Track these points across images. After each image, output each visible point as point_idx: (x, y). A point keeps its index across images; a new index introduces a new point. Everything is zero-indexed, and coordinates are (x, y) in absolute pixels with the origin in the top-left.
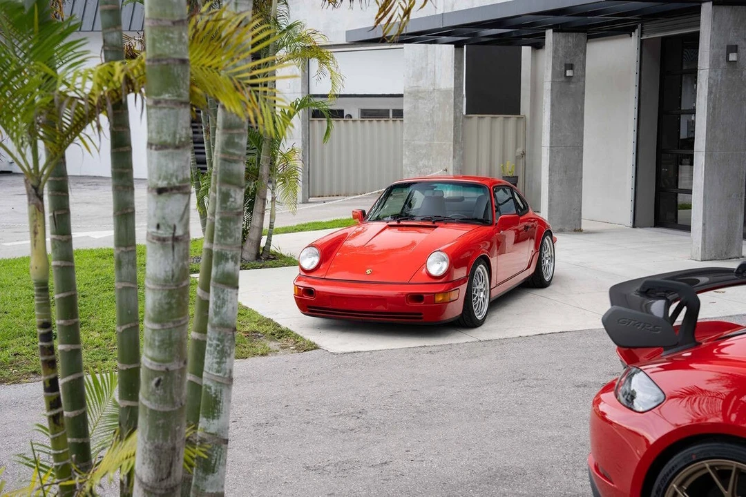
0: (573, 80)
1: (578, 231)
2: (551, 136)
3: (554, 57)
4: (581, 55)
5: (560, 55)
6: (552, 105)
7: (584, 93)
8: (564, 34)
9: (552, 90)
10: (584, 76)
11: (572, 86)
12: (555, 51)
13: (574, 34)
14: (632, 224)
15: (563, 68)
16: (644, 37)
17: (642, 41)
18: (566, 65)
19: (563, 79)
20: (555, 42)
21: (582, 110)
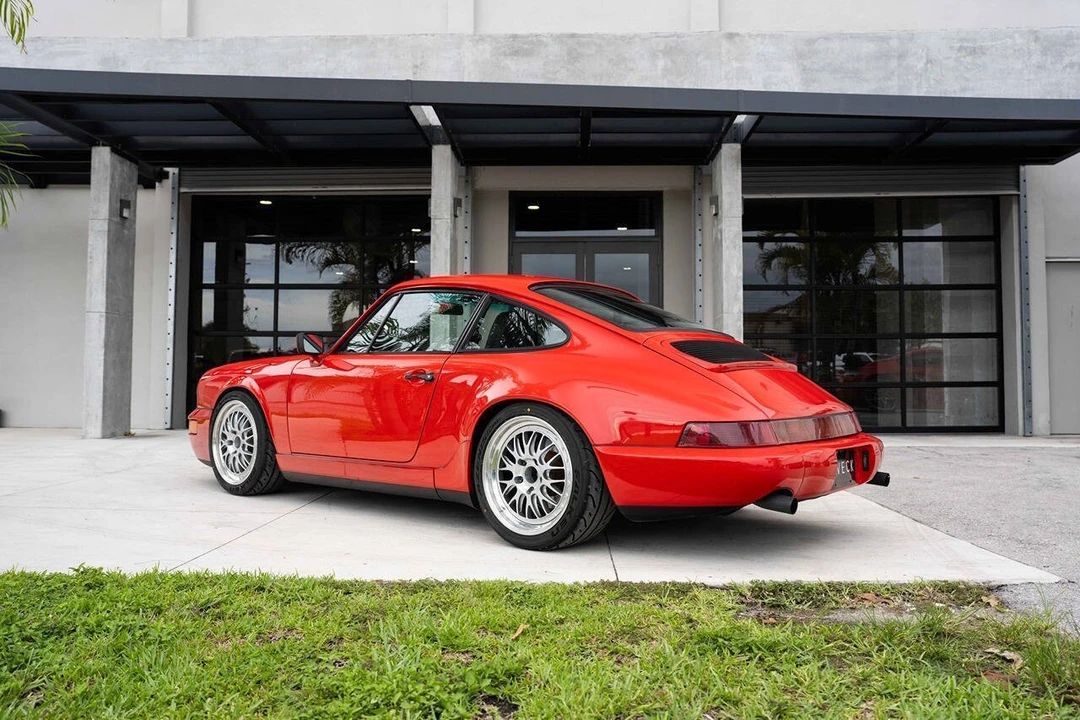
0: (127, 224)
1: (128, 435)
2: (107, 297)
3: (111, 186)
4: (133, 193)
5: (117, 186)
6: (109, 253)
7: (134, 245)
8: (120, 158)
9: (109, 231)
10: (135, 222)
11: (126, 232)
12: (113, 178)
13: (128, 162)
14: (168, 426)
15: (119, 205)
16: (183, 190)
17: (179, 193)
18: (121, 201)
19: (118, 219)
20: (113, 167)
21: (133, 267)
